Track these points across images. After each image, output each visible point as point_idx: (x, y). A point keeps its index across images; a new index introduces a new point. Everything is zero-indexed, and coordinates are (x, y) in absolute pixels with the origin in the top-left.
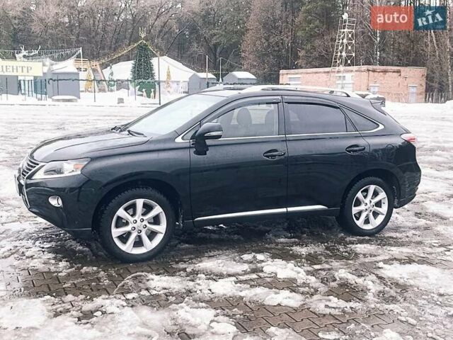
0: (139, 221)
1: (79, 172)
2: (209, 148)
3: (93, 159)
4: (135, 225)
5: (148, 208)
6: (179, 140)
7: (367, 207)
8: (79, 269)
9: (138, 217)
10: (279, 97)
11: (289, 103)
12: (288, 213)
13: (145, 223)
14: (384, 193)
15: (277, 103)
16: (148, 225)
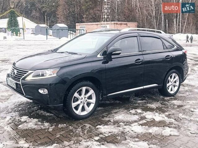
0: (83, 98)
1: (55, 75)
2: (113, 59)
3: (62, 68)
4: (82, 101)
5: (87, 91)
6: (99, 56)
7: (172, 84)
8: (57, 126)
9: (83, 96)
10: (137, 34)
11: (141, 36)
12: (144, 89)
13: (86, 99)
14: (178, 77)
15: (137, 36)
16: (87, 100)
